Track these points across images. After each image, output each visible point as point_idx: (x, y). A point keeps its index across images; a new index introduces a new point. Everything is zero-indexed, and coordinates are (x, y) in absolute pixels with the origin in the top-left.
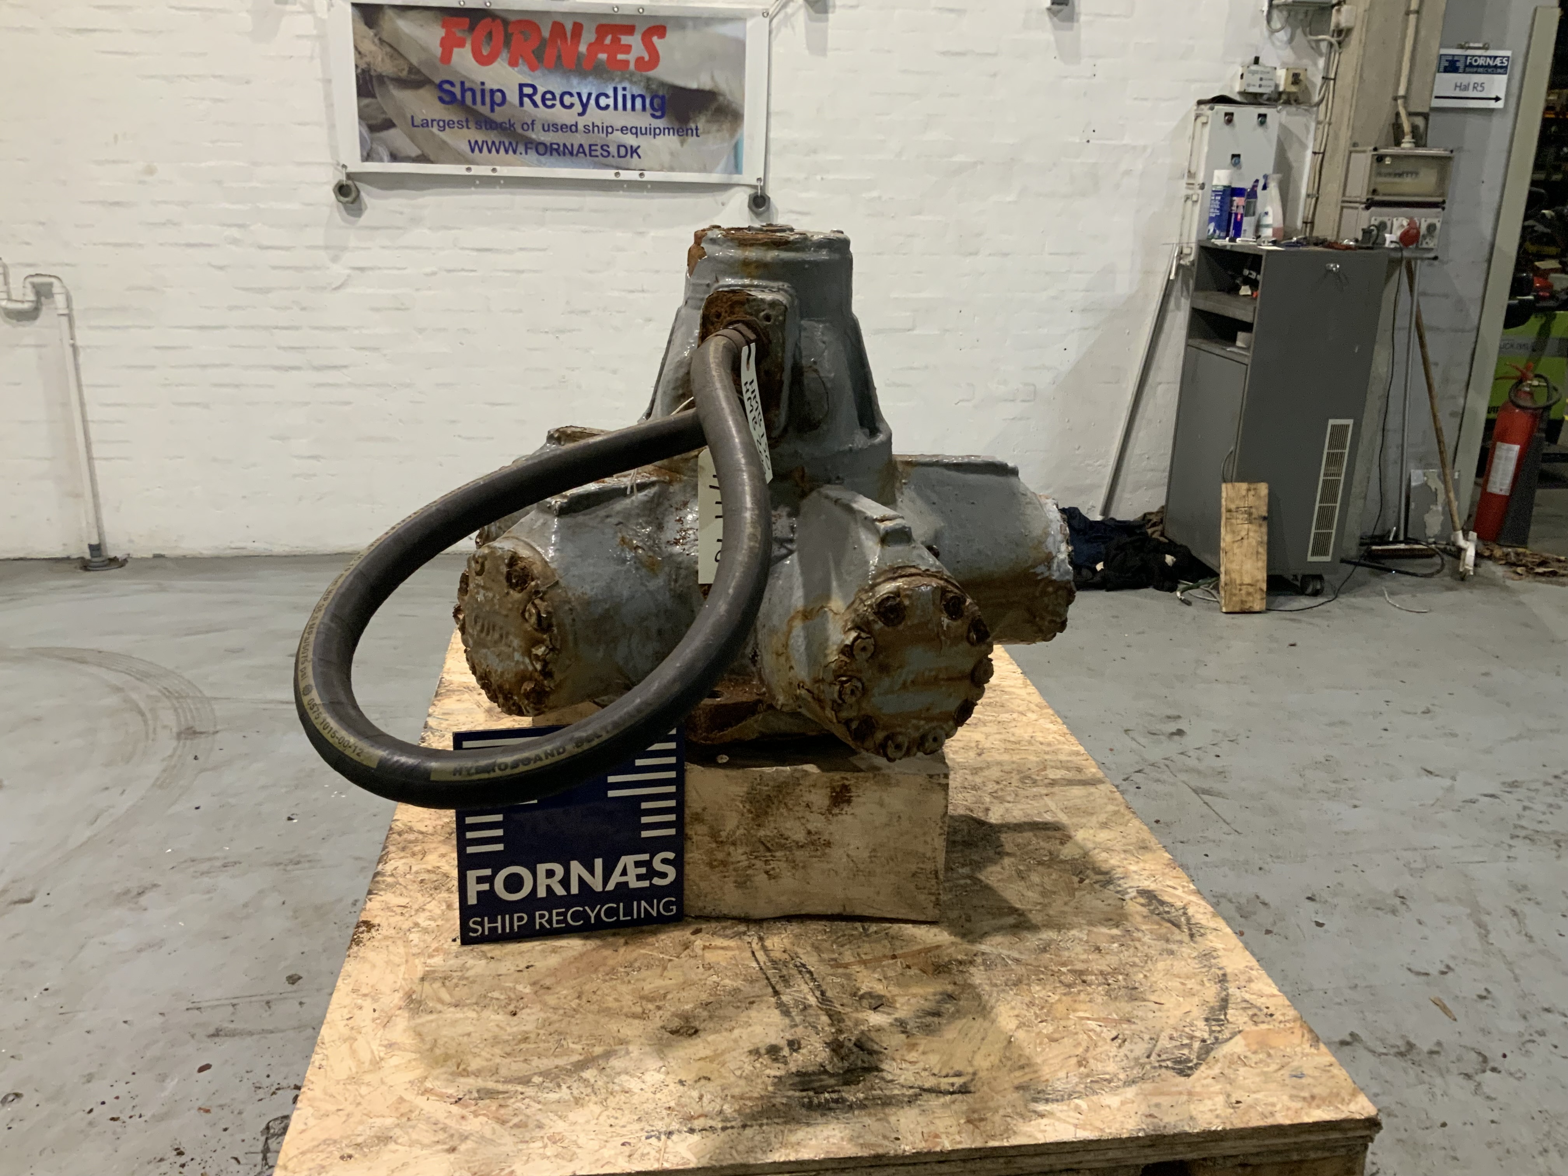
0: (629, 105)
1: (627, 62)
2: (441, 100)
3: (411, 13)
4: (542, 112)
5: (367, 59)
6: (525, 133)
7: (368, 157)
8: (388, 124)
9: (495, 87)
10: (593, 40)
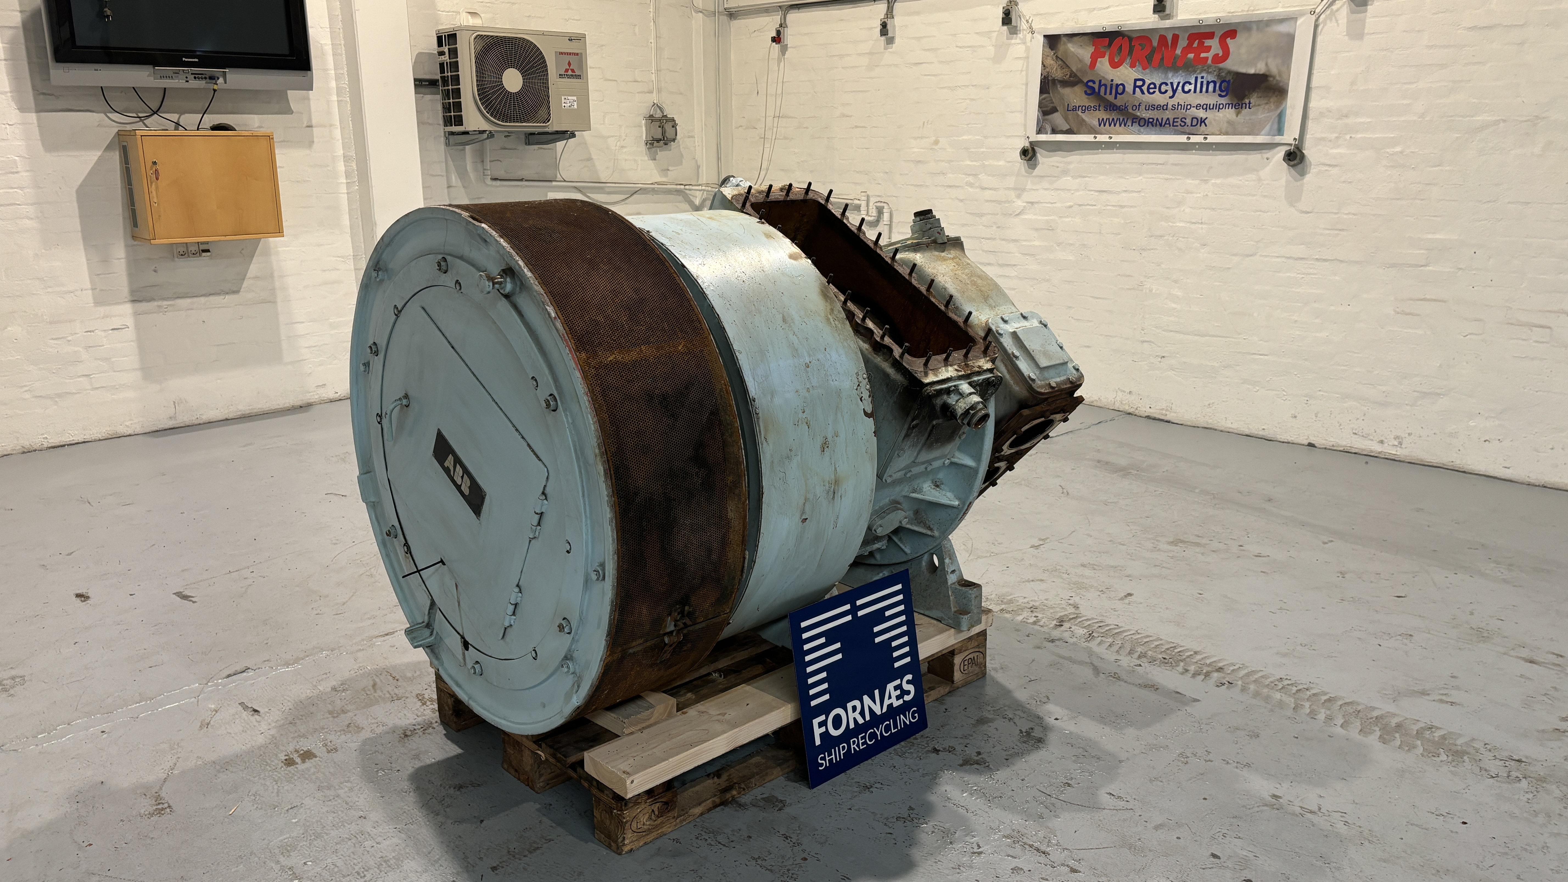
0: (1204, 89)
1: (1207, 58)
2: (1086, 93)
3: (1075, 38)
4: (1147, 98)
5: (1048, 70)
6: (1133, 112)
7: (1039, 132)
8: (1054, 110)
9: (1119, 83)
10: (1185, 45)
